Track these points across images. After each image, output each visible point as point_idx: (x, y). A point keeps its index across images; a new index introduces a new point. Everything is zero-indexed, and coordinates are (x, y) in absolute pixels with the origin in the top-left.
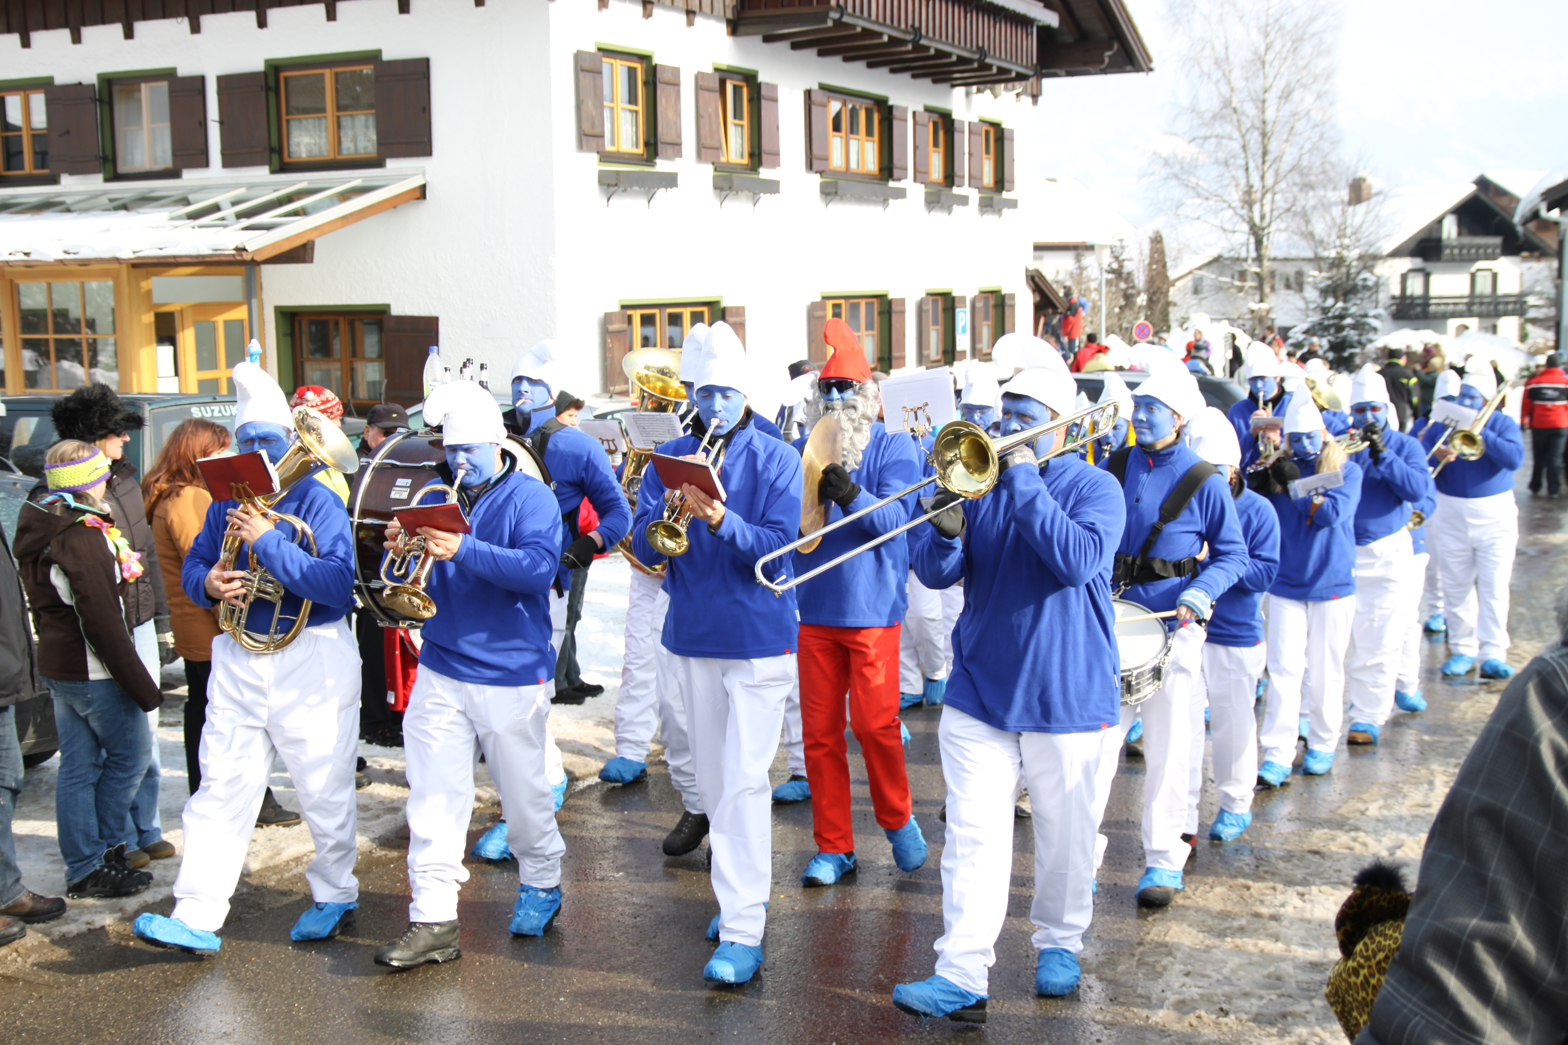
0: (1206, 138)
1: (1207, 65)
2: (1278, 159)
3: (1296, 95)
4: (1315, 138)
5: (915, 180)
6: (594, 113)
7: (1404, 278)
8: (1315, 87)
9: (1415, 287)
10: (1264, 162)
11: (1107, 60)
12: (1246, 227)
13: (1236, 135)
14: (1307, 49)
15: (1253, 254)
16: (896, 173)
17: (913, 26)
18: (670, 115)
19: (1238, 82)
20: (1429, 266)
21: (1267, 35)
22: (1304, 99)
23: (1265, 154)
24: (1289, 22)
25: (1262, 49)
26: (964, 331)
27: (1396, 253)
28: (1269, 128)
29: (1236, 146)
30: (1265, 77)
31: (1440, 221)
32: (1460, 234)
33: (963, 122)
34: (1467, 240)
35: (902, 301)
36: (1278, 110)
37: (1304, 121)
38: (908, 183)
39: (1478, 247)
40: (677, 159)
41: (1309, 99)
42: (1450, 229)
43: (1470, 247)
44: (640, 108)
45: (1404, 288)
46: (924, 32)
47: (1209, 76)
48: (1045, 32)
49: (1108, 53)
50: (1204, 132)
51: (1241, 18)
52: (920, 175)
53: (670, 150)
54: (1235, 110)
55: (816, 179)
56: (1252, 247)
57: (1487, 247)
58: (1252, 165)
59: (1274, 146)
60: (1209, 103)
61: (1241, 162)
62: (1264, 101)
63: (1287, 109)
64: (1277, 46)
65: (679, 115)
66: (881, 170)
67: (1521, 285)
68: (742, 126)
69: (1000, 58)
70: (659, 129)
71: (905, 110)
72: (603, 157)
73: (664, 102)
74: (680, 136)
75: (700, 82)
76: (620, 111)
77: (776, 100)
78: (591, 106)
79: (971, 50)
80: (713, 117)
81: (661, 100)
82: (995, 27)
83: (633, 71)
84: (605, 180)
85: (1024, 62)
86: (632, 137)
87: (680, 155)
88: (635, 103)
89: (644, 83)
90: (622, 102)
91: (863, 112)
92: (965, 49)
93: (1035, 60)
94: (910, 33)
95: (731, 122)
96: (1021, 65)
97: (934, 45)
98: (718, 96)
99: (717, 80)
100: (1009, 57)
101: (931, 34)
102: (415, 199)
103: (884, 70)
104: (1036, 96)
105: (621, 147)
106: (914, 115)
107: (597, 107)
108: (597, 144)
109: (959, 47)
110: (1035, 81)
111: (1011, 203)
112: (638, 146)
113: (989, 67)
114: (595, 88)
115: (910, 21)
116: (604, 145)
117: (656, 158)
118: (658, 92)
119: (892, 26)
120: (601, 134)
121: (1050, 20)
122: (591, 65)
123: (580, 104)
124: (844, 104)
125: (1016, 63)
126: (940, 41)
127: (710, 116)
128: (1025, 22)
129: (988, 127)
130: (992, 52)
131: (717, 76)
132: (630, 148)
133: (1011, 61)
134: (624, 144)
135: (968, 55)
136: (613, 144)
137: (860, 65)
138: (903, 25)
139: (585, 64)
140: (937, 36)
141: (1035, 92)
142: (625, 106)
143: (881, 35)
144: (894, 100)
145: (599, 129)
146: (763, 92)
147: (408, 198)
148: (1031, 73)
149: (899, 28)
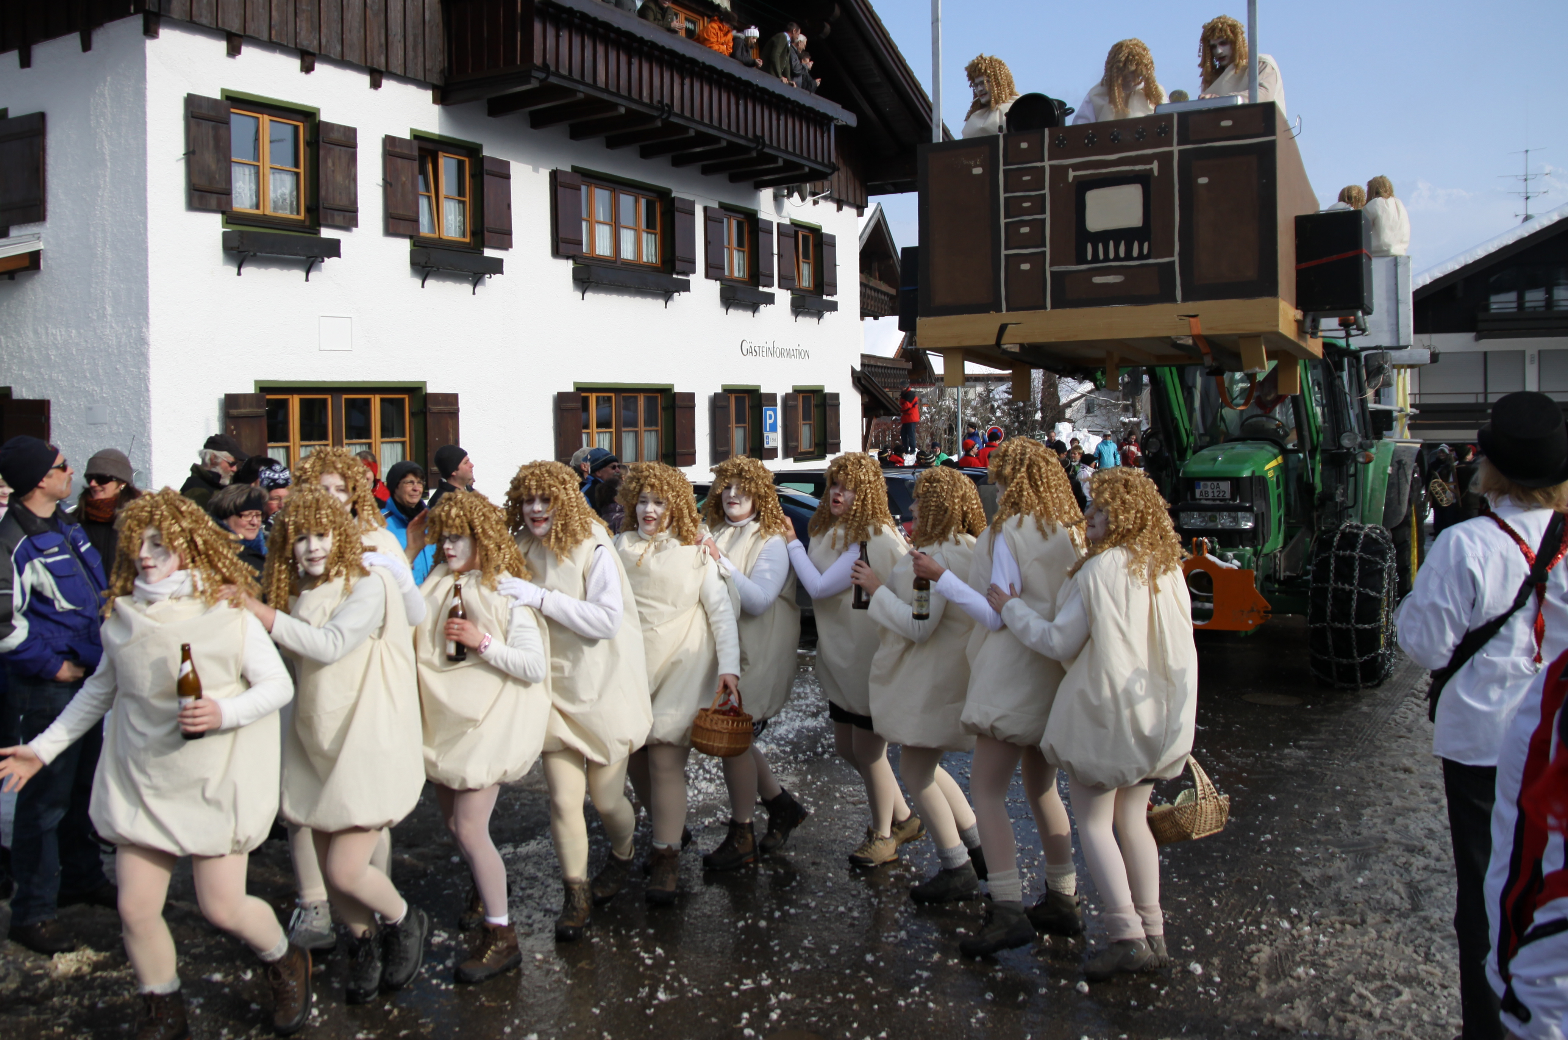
5: (707, 276)
6: (213, 167)
16: (679, 265)
17: (661, 102)
18: (339, 178)
26: (773, 428)
33: (770, 223)
35: (691, 397)
38: (698, 279)
40: (354, 229)
44: (301, 171)
46: (677, 109)
48: (842, 130)
52: (713, 270)
53: (339, 218)
55: (566, 267)
65: (355, 180)
66: (663, 262)
68: (464, 203)
69: (786, 151)
70: (323, 193)
71: (693, 204)
72: (231, 218)
73: (330, 163)
74: (355, 202)
75: (391, 146)
76: (267, 171)
77: (508, 177)
78: (209, 158)
79: (746, 137)
80: (409, 186)
81: (326, 161)
82: (778, 120)
83: (296, 128)
84: (236, 244)
85: (819, 159)
86: (288, 201)
87: (356, 226)
88: (297, 165)
89: (308, 144)
90: (272, 161)
91: (643, 202)
92: (737, 135)
93: (833, 159)
94: (657, 109)
95: (446, 198)
96: (815, 161)
97: (693, 125)
98: (416, 164)
99: (421, 149)
100: (798, 151)
101: (687, 114)
102: (26, 269)
103: (663, 161)
104: (860, 209)
105: (269, 211)
106: (706, 209)
107: (218, 161)
108: (219, 204)
109: (729, 132)
110: (858, 192)
111: (833, 306)
112: (298, 213)
113: (774, 159)
114: (217, 139)
115: (657, 97)
116: (230, 203)
117: (320, 225)
118: (322, 153)
119: (629, 98)
120: (227, 193)
121: (849, 119)
122: (212, 114)
123: (190, 155)
124: (613, 191)
125: (808, 159)
126: (702, 123)
127: (404, 184)
128: (821, 121)
129: (806, 233)
130: (775, 144)
131: (416, 143)
132: (286, 213)
133: (801, 156)
134: (275, 208)
135: (742, 142)
136: (258, 207)
137: (631, 152)
138: (646, 100)
139: (204, 111)
140: (697, 117)
141: (859, 203)
142: (278, 166)
143: (615, 106)
144: (679, 193)
145: (222, 186)
146: (487, 166)
147: (11, 267)
148: (828, 171)
149: (640, 102)
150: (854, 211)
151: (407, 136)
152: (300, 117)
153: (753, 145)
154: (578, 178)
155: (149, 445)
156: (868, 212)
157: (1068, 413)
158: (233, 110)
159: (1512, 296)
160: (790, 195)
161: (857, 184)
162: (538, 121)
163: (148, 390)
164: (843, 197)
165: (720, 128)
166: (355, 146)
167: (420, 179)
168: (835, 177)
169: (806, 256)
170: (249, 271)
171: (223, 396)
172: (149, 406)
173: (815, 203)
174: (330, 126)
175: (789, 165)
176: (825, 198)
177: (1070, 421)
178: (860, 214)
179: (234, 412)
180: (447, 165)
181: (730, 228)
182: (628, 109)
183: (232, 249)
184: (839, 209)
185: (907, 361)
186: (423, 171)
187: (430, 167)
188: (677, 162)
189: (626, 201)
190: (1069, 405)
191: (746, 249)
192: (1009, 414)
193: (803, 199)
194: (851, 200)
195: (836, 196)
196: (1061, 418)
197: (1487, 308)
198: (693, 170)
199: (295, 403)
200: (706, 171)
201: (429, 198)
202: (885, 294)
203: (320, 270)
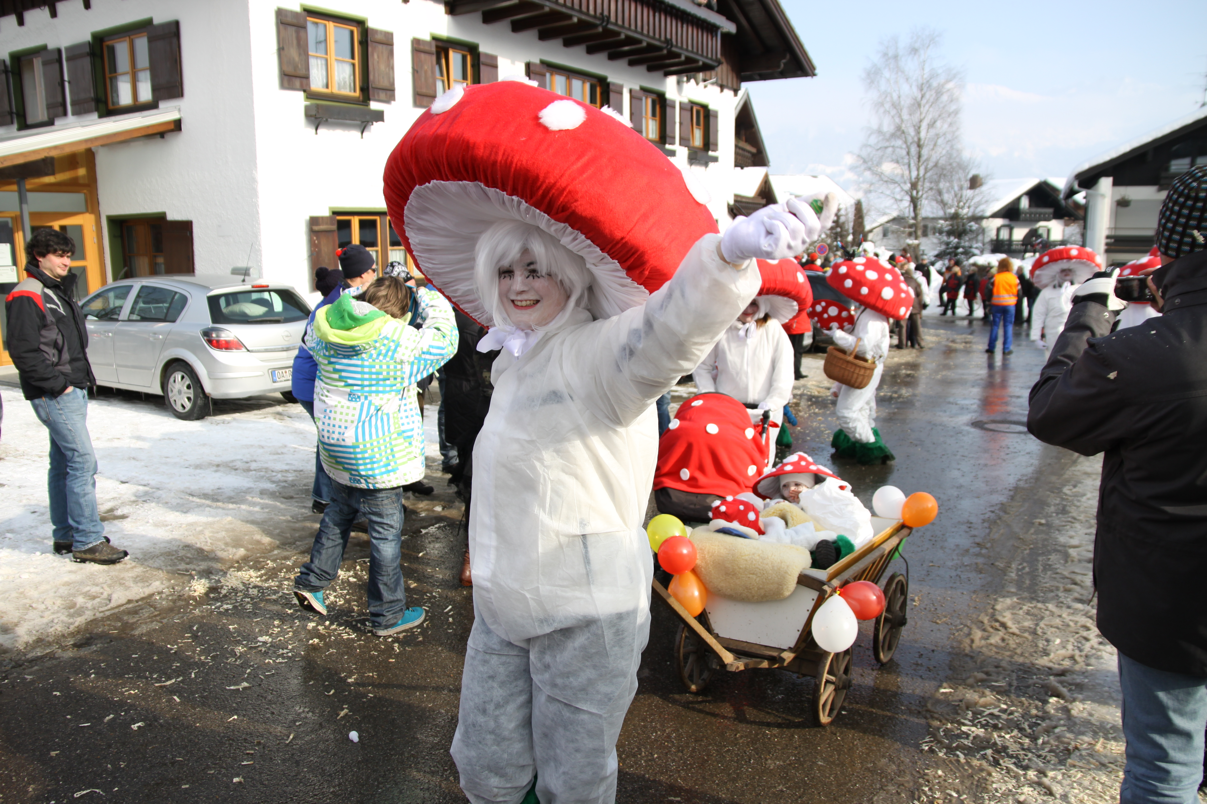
0: (886, 148)
1: (887, 106)
2: (927, 160)
3: (938, 124)
4: (948, 148)
6: (297, 59)
7: (998, 230)
8: (949, 120)
9: (1004, 235)
10: (919, 161)
11: (782, 66)
12: (908, 198)
13: (904, 146)
14: (945, 98)
15: (912, 214)
17: (602, 14)
18: (383, 67)
19: (905, 117)
20: (1013, 224)
21: (921, 90)
22: (942, 126)
23: (919, 157)
24: (935, 84)
25: (920, 96)
27: (995, 216)
28: (922, 142)
29: (904, 152)
30: (921, 114)
31: (1018, 199)
32: (1030, 206)
33: (674, 102)
34: (1034, 210)
36: (928, 132)
37: (942, 138)
39: (1040, 214)
40: (393, 102)
41: (946, 126)
42: (1025, 203)
43: (1035, 214)
44: (356, 61)
45: (998, 234)
46: (613, 19)
47: (889, 112)
48: (726, 36)
49: (784, 61)
50: (887, 144)
51: (907, 79)
53: (382, 95)
54: (903, 132)
56: (912, 209)
57: (1045, 214)
58: (912, 165)
59: (925, 152)
60: (888, 127)
61: (906, 161)
62: (919, 128)
63: (932, 132)
64: (927, 96)
65: (393, 68)
67: (1064, 236)
69: (687, 50)
70: (371, 77)
71: (621, 87)
72: (310, 95)
73: (376, 56)
74: (393, 84)
75: (417, 46)
76: (334, 62)
77: (496, 67)
78: (293, 53)
79: (659, 40)
80: (429, 73)
81: (373, 55)
82: (682, 27)
83: (352, 33)
84: (313, 113)
85: (710, 56)
86: (348, 83)
87: (394, 100)
88: (353, 57)
89: (361, 43)
90: (336, 55)
91: (587, 86)
92: (654, 38)
93: (719, 56)
94: (599, 19)
95: (455, 81)
96: (707, 57)
97: (624, 31)
98: (434, 58)
99: (437, 47)
100: (695, 50)
101: (620, 22)
102: (172, 131)
103: (602, 57)
104: (736, 91)
105: (335, 90)
106: (631, 91)
107: (300, 55)
108: (302, 85)
109: (648, 36)
110: (735, 80)
111: (715, 159)
112: (355, 91)
113: (678, 56)
114: (298, 39)
115: (599, 11)
116: (308, 84)
117: (369, 100)
118: (370, 49)
119: (580, 11)
120: (307, 77)
121: (730, 27)
122: (294, 21)
123: (281, 50)
124: (568, 78)
125: (702, 55)
126: (629, 29)
127: (426, 72)
128: (710, 28)
129: (699, 108)
130: (679, 44)
131: (434, 43)
132: (347, 92)
133: (697, 53)
134: (339, 88)
135: (657, 43)
136: (327, 87)
137: (580, 50)
138: (592, 12)
139: (289, 20)
140: (626, 24)
141: (735, 87)
142: (340, 58)
143: (570, 17)
144: (612, 79)
145: (302, 72)
146: (482, 59)
147: (161, 129)
148: (715, 64)
149: (587, 14)
150: (731, 93)
151: (428, 38)
152: (355, 24)
153: (664, 45)
154: (543, 69)
155: (260, 251)
156: (740, 93)
157: (870, 236)
158: (308, 18)
159: (1187, 161)
160: (688, 80)
161: (734, 76)
162: (517, 27)
163: (258, 213)
164: (725, 83)
165: (642, 33)
166: (392, 45)
167: (437, 68)
168: (719, 69)
169: (698, 124)
170: (323, 131)
171: (308, 218)
172: (259, 224)
173: (705, 87)
174: (375, 31)
175: (689, 60)
176: (713, 84)
177: (871, 241)
178: (736, 94)
179: (316, 228)
180: (455, 58)
181: (647, 104)
182: (580, 20)
183: (311, 116)
184: (722, 91)
185: (763, 198)
186: (439, 62)
187: (443, 62)
188: (612, 57)
189: (577, 84)
190: (871, 231)
191: (658, 118)
192: (830, 237)
193: (697, 84)
194: (730, 85)
195: (720, 82)
196: (865, 240)
197: (1167, 169)
198: (623, 63)
199: (355, 222)
200: (631, 63)
201: (443, 81)
202: (749, 152)
203: (370, 131)
